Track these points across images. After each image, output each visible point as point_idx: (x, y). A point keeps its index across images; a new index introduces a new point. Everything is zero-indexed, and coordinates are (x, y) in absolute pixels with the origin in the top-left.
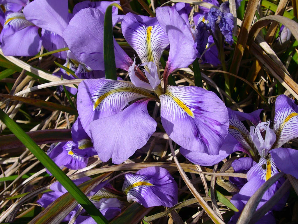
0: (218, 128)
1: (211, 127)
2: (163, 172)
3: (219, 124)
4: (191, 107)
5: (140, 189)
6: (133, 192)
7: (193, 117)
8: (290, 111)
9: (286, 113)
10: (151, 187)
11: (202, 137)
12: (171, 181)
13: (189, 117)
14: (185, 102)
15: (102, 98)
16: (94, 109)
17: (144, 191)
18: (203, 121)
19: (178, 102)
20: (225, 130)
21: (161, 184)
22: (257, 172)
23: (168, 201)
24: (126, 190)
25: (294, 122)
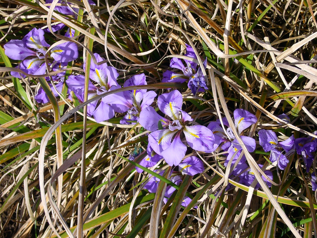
0: (210, 139)
1: (208, 139)
2: (194, 158)
3: (210, 137)
4: (197, 135)
5: (187, 169)
6: (184, 171)
7: (199, 138)
8: (240, 118)
9: (238, 120)
10: (191, 167)
11: (205, 144)
12: (199, 161)
13: (197, 139)
14: (195, 133)
15: (160, 140)
16: (159, 144)
17: (188, 169)
18: (204, 138)
19: (192, 134)
20: (214, 138)
21: (195, 163)
22: (231, 149)
23: (200, 170)
24: (181, 171)
25: (242, 123)
